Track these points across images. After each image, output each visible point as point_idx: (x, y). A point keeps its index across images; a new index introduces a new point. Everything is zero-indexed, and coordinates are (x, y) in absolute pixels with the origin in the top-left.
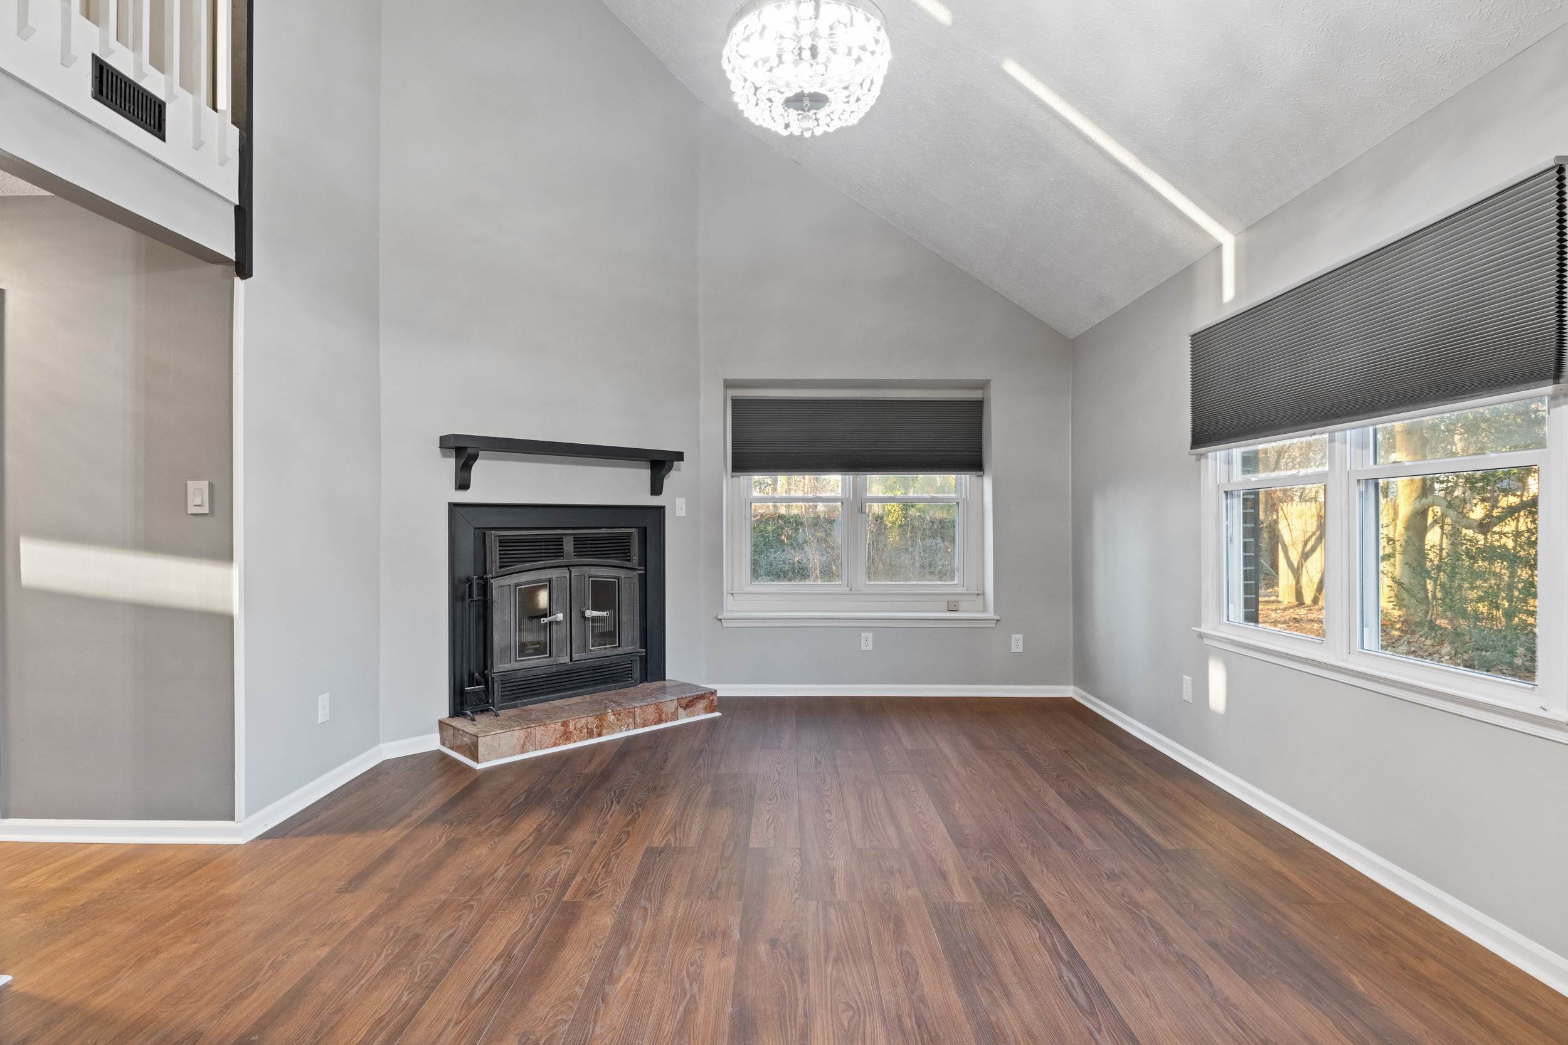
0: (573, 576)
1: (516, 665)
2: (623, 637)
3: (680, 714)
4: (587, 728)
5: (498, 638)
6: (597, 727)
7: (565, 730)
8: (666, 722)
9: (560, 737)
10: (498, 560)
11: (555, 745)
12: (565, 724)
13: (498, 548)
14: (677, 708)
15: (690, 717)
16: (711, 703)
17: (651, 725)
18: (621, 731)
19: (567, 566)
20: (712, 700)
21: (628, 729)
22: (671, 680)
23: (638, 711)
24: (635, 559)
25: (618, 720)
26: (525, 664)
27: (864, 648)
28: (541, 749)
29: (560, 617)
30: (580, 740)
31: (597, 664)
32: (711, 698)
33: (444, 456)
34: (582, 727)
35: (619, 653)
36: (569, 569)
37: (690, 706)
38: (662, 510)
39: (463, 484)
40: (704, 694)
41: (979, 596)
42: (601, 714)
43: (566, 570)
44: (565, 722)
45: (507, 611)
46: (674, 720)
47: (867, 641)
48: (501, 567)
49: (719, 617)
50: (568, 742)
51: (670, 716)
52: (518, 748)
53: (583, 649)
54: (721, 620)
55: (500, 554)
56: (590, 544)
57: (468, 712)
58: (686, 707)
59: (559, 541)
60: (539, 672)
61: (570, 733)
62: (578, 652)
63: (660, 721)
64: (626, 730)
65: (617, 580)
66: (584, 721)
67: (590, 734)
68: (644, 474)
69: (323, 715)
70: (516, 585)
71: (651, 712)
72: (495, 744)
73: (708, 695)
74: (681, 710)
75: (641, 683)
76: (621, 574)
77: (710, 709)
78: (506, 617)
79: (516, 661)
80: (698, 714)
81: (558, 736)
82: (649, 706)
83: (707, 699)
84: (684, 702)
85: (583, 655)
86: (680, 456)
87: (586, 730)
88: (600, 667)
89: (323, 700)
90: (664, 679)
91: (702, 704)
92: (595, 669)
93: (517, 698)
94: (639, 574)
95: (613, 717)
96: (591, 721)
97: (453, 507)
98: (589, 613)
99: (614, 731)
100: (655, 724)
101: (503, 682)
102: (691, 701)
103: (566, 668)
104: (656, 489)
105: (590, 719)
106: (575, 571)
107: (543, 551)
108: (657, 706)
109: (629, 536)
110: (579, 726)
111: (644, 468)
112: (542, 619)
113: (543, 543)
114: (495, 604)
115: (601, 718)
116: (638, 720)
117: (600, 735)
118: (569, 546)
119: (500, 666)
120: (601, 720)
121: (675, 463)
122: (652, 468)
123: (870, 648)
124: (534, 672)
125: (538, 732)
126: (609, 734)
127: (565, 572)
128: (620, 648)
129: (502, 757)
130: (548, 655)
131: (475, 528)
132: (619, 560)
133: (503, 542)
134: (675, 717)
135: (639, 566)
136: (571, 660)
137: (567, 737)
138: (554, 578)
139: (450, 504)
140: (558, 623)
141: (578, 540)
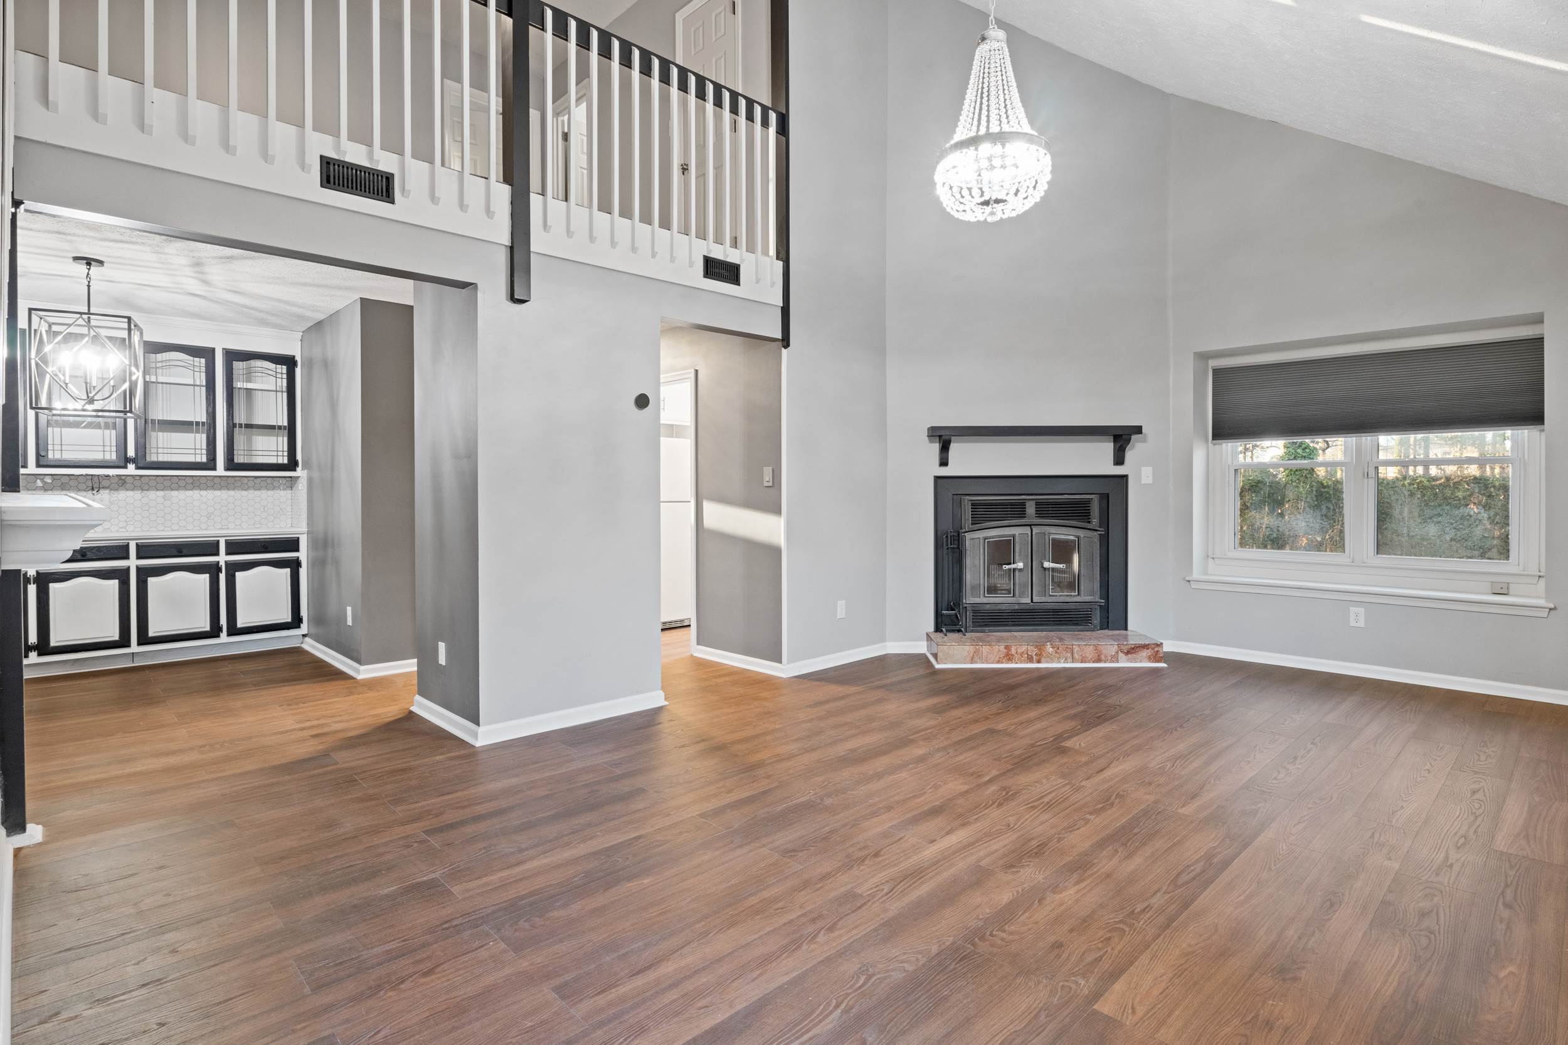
0: (1034, 533)
1: (985, 600)
2: (1082, 588)
3: (1121, 658)
4: (1027, 654)
5: (969, 577)
6: (1036, 655)
7: (1008, 652)
8: (1105, 662)
9: (1004, 657)
10: (970, 519)
11: (998, 662)
12: (1007, 648)
13: (970, 510)
14: (1117, 652)
15: (1131, 662)
16: (1156, 654)
17: (1089, 662)
18: (1060, 662)
19: (1030, 525)
20: (1158, 651)
21: (1066, 661)
22: (1132, 631)
23: (1076, 649)
24: (1095, 521)
25: (1056, 652)
26: (992, 600)
27: (1353, 623)
28: (987, 663)
29: (1020, 565)
30: (1021, 662)
31: (1056, 607)
32: (1156, 649)
33: (931, 442)
34: (1023, 653)
35: (1078, 600)
36: (1031, 528)
37: (1132, 653)
38: (1125, 478)
39: (944, 463)
40: (1148, 645)
41: (1541, 579)
42: (1040, 645)
43: (1028, 528)
44: (1008, 646)
45: (977, 558)
46: (1114, 662)
47: (1357, 617)
48: (972, 524)
49: (1187, 579)
50: (1010, 662)
51: (1110, 658)
52: (968, 659)
53: (1044, 593)
54: (1189, 581)
55: (972, 514)
56: (1052, 508)
57: (944, 629)
58: (1128, 653)
59: (1022, 505)
60: (1003, 608)
61: (1012, 655)
62: (1039, 595)
63: (1099, 660)
64: (1064, 662)
65: (1077, 539)
66: (1024, 648)
67: (1030, 659)
68: (1107, 448)
69: (841, 612)
70: (985, 539)
71: (1089, 651)
72: (950, 653)
73: (1153, 646)
74: (1121, 655)
75: (1101, 629)
76: (1081, 533)
77: (1156, 658)
78: (977, 563)
79: (985, 597)
80: (1141, 662)
81: (1002, 656)
82: (1087, 646)
83: (1154, 650)
84: (1125, 649)
85: (1043, 599)
86: (1138, 430)
87: (1026, 655)
88: (1061, 610)
89: (841, 605)
90: (1126, 629)
91: (1145, 653)
92: (1055, 611)
93: (986, 625)
94: (1100, 534)
95: (1051, 649)
96: (1033, 651)
97: (937, 478)
98: (1046, 564)
99: (1052, 661)
100: (1094, 662)
101: (974, 612)
102: (1133, 648)
103: (1027, 607)
104: (1119, 460)
105: (1030, 648)
106: (1036, 530)
107: (1009, 513)
108: (1096, 647)
109: (1089, 501)
110: (1020, 651)
111: (1110, 442)
112: (1004, 566)
113: (1009, 506)
114: (968, 552)
115: (1040, 648)
116: (1076, 656)
117: (1039, 662)
118: (1031, 509)
119: (970, 599)
120: (1040, 649)
121: (1133, 437)
122: (1115, 441)
123: (1361, 624)
124: (1000, 607)
125: (985, 649)
126: (1047, 662)
127: (1027, 530)
128: (1079, 597)
129: (955, 663)
130: (1012, 595)
131: (953, 495)
132: (1081, 522)
133: (975, 505)
134: (1115, 658)
135: (1100, 527)
136: (1032, 601)
137: (1009, 658)
138: (1017, 534)
139: (935, 476)
140: (1020, 570)
141: (1038, 504)
